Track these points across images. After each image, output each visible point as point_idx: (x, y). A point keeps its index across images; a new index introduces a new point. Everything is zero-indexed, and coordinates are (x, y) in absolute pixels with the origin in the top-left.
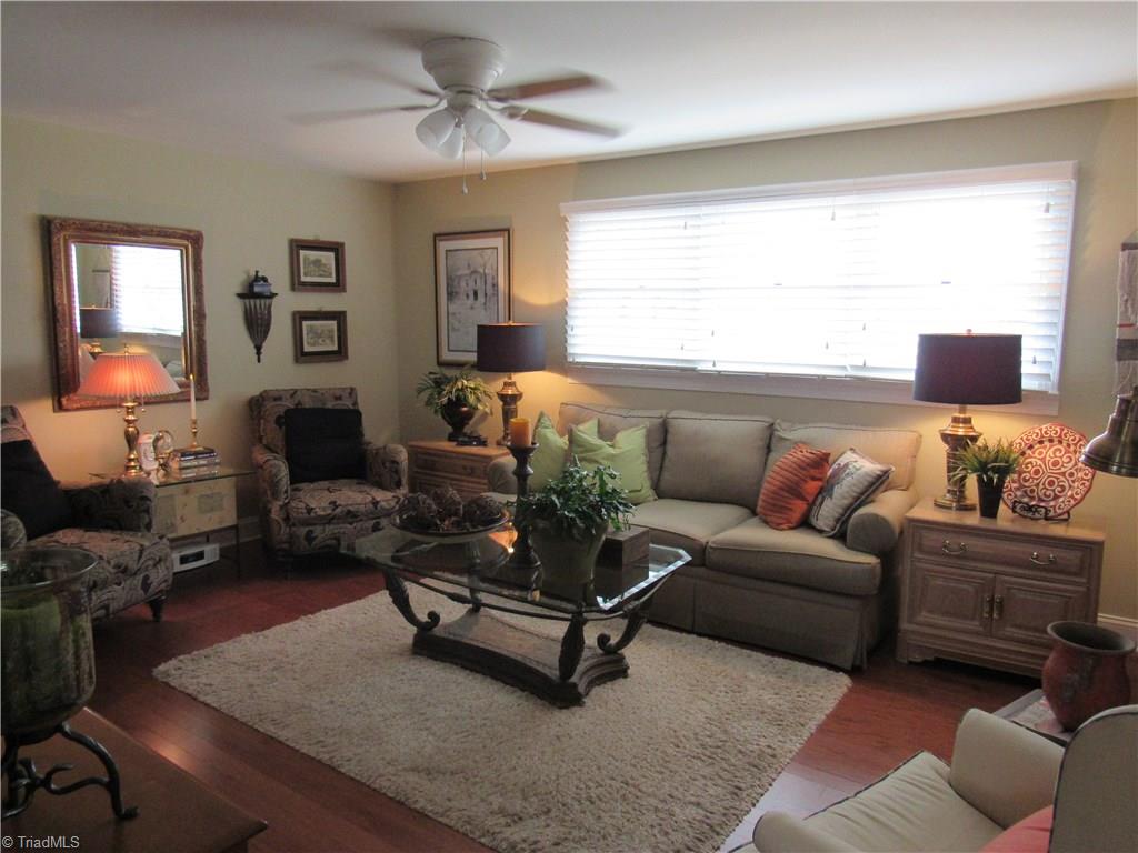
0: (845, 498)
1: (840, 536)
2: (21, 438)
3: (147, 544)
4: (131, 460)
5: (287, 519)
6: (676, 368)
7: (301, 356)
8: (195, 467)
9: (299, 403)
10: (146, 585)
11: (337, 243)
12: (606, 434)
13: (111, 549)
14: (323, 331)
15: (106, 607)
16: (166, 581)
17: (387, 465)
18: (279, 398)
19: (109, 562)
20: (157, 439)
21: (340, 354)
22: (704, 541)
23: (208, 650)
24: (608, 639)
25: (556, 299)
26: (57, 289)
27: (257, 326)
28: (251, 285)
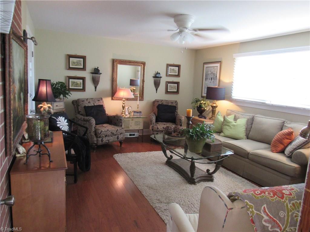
0: (294, 146)
1: (290, 157)
2: (102, 104)
3: (119, 129)
4: (123, 112)
5: (153, 130)
6: (260, 102)
7: (167, 92)
8: (136, 115)
9: (163, 103)
10: (118, 138)
11: (179, 65)
12: (235, 119)
13: (111, 129)
14: (173, 86)
15: (109, 141)
16: (122, 138)
17: (179, 120)
18: (158, 102)
19: (110, 131)
20: (128, 108)
21: (177, 92)
22: (249, 151)
23: (125, 154)
24: (209, 171)
25: (231, 81)
26: (114, 74)
27: (157, 84)
28: (156, 75)
